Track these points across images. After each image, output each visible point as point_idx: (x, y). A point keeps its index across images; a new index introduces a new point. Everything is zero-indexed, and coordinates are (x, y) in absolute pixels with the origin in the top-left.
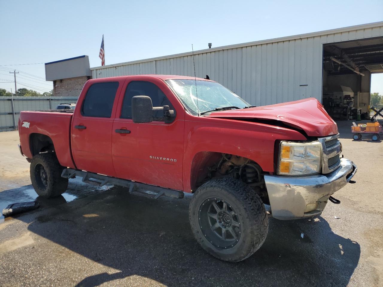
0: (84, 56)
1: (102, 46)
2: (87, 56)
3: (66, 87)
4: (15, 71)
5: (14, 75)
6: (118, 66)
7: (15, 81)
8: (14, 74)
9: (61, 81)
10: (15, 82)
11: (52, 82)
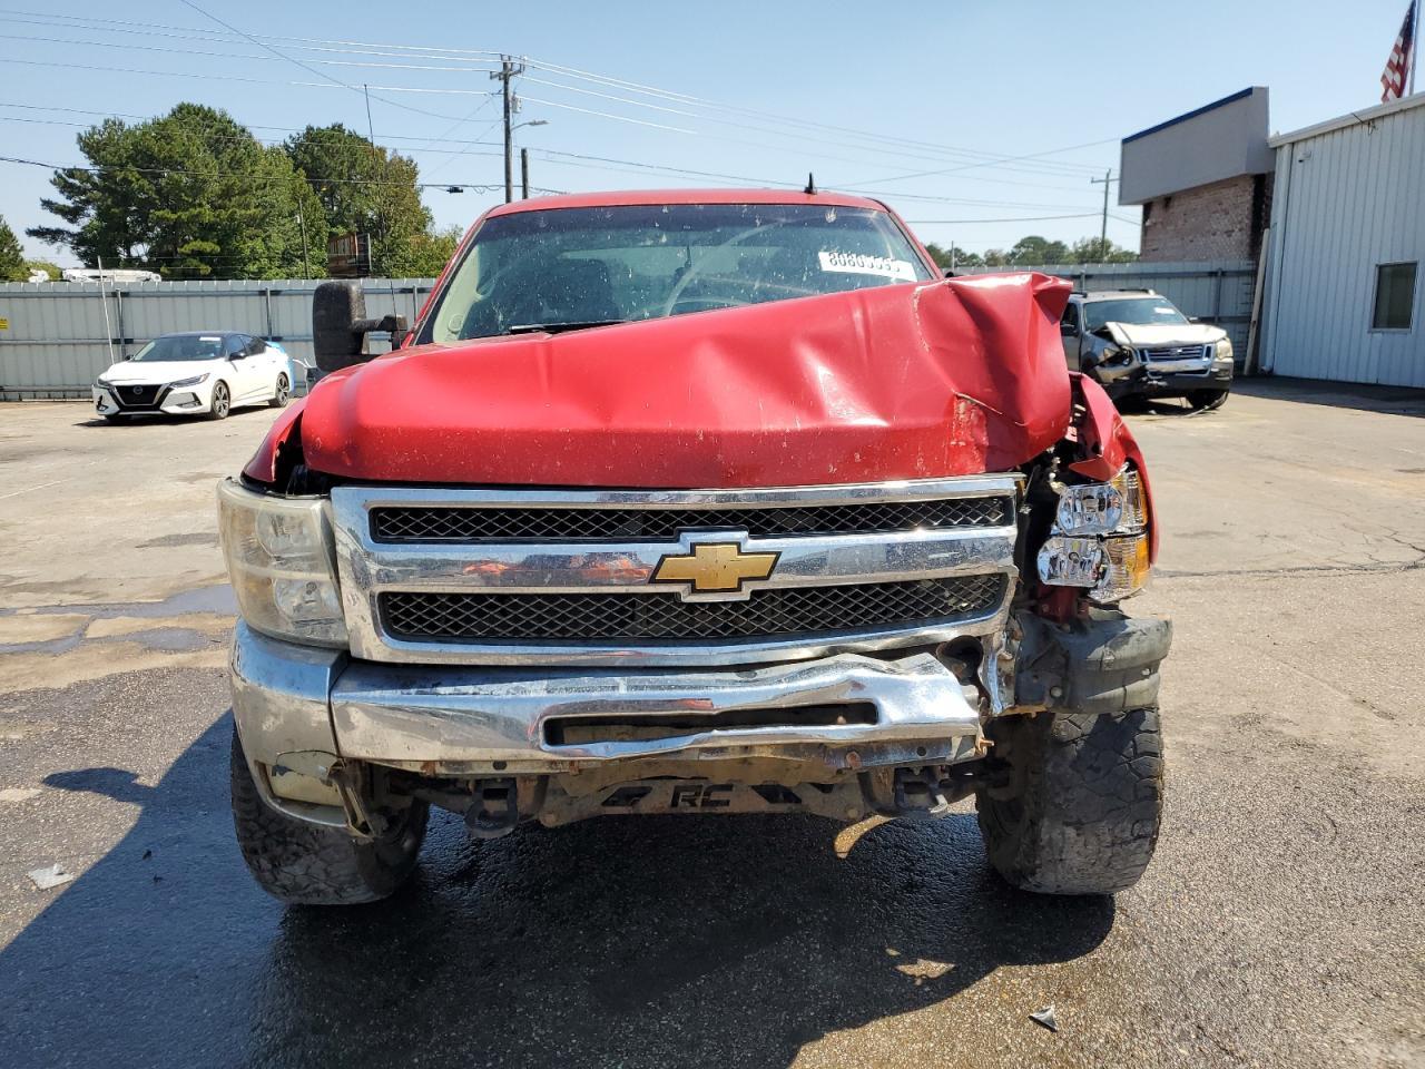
0: (1248, 92)
1: (1408, 31)
2: (1262, 89)
3: (1180, 223)
4: (1108, 175)
5: (1104, 189)
6: (1382, 117)
7: (1105, 209)
8: (1104, 184)
9: (1167, 201)
10: (1105, 214)
11: (1139, 209)
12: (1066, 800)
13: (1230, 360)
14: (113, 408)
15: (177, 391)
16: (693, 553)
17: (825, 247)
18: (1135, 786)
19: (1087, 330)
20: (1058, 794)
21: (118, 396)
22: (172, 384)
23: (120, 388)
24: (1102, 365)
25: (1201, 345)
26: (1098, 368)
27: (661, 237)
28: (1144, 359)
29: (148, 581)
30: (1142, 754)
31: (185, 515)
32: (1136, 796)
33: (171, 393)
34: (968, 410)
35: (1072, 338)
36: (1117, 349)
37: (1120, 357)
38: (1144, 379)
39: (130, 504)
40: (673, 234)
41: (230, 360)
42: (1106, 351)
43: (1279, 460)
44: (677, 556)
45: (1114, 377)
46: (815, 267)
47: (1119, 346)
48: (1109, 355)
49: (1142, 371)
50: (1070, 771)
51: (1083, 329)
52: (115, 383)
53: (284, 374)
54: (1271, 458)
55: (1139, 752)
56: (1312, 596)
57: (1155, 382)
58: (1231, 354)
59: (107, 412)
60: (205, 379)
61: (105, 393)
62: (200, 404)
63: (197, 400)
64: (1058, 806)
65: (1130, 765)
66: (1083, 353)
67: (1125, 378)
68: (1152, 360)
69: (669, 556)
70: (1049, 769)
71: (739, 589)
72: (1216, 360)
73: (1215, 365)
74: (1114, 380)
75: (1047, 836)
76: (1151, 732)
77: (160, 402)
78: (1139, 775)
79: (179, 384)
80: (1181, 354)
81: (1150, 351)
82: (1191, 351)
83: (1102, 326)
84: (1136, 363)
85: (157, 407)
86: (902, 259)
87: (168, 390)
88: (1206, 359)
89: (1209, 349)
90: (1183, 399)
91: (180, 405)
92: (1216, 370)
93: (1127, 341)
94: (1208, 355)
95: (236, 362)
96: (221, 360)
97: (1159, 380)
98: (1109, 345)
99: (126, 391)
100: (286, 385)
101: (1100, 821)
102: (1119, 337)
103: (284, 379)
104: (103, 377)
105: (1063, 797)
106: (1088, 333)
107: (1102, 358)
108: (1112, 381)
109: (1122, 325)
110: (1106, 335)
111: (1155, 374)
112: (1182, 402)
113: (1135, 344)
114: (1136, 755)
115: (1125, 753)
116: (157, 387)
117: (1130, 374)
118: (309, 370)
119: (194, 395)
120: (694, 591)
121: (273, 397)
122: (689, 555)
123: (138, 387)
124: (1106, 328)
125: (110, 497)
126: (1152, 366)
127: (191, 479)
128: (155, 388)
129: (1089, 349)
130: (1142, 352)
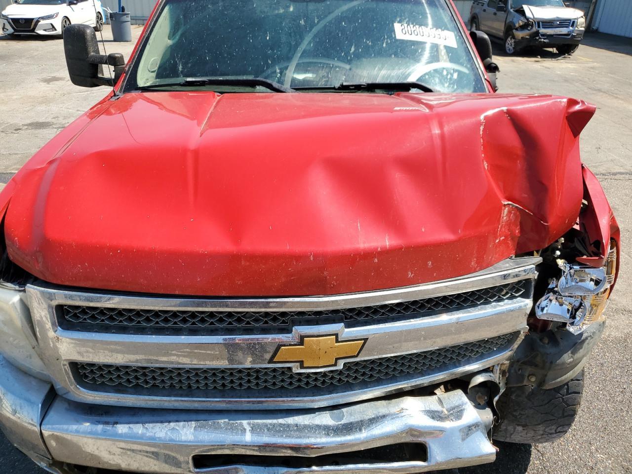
12: (520, 414)
13: (583, 29)
14: (11, 31)
15: (42, 22)
16: (301, 343)
17: (398, 19)
18: (564, 409)
19: (511, 8)
20: (515, 411)
21: (12, 23)
22: (39, 18)
23: (13, 20)
24: (517, 29)
25: (570, 20)
26: (514, 31)
27: (289, 7)
28: (539, 27)
29: (17, 156)
30: (571, 393)
31: (42, 108)
32: (563, 414)
33: (40, 23)
34: (509, 212)
35: (503, 12)
36: (526, 21)
37: (527, 25)
38: (537, 38)
39: (15, 97)
40: (298, 4)
41: (69, 5)
42: (520, 22)
43: (604, 92)
44: (290, 345)
45: (522, 36)
46: (392, 36)
47: (527, 19)
48: (521, 24)
49: (537, 33)
50: (526, 400)
51: (510, 7)
52: (10, 17)
53: (99, 12)
54: (600, 90)
55: (570, 392)
56: (626, 195)
57: (542, 40)
58: (584, 25)
59: (8, 32)
60: (56, 16)
61: (5, 22)
62: (56, 30)
63: (54, 28)
64: (515, 417)
65: (563, 399)
66: (508, 21)
67: (527, 37)
68: (543, 28)
69: (284, 345)
70: (513, 397)
71: (335, 365)
72: (576, 28)
73: (575, 32)
74: (522, 38)
75: (505, 428)
76: (579, 380)
77: (34, 29)
78: (567, 404)
79: (43, 18)
80: (559, 25)
81: (543, 22)
82: (565, 23)
83: (519, 7)
84: (535, 29)
85: (33, 30)
86: (448, 29)
87: (38, 21)
88: (571, 28)
89: (574, 22)
90: (555, 49)
91: (45, 30)
92: (575, 34)
93: (532, 17)
94: (572, 26)
95: (73, 6)
96: (65, 5)
97: (544, 39)
98: (522, 18)
99: (16, 21)
100: (101, 19)
101: (539, 424)
102: (528, 14)
103: (100, 16)
104: (4, 13)
105: (519, 412)
106: (512, 10)
107: (517, 25)
108: (520, 38)
109: (530, 7)
110: (522, 13)
111: (543, 35)
112: (555, 50)
113: (536, 19)
114: (568, 393)
115: (561, 392)
116: (32, 20)
117: (530, 35)
118: (111, 14)
119: (52, 24)
120: (302, 367)
121: (95, 25)
122: (298, 345)
123: (22, 19)
124: (522, 8)
125: (5, 92)
126: (543, 31)
127: (48, 81)
128: (31, 20)
129: (511, 20)
130: (539, 23)
